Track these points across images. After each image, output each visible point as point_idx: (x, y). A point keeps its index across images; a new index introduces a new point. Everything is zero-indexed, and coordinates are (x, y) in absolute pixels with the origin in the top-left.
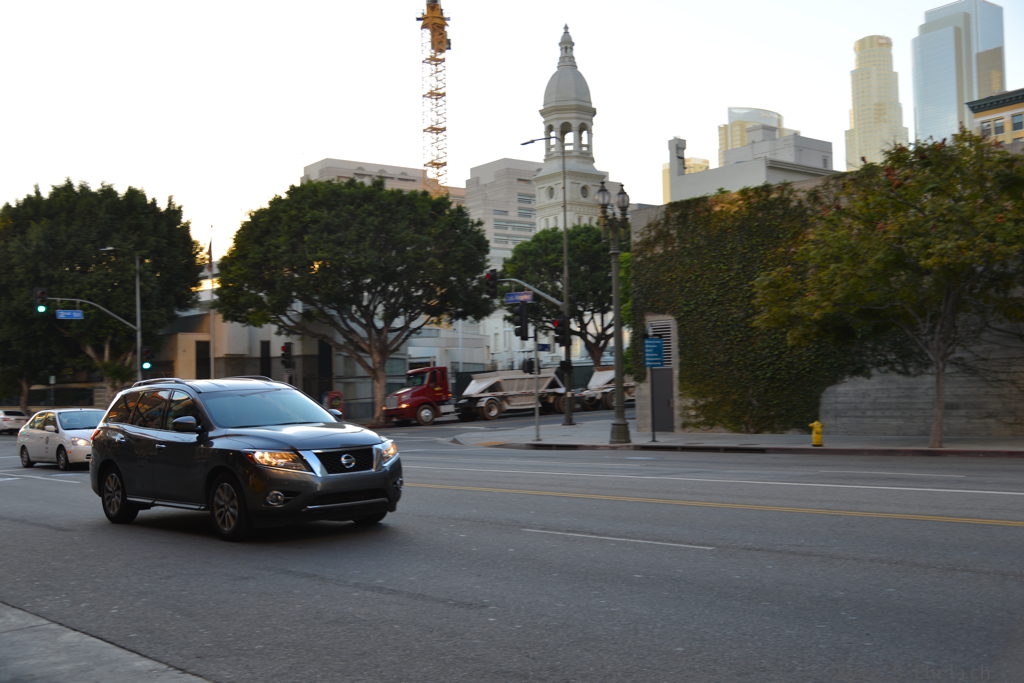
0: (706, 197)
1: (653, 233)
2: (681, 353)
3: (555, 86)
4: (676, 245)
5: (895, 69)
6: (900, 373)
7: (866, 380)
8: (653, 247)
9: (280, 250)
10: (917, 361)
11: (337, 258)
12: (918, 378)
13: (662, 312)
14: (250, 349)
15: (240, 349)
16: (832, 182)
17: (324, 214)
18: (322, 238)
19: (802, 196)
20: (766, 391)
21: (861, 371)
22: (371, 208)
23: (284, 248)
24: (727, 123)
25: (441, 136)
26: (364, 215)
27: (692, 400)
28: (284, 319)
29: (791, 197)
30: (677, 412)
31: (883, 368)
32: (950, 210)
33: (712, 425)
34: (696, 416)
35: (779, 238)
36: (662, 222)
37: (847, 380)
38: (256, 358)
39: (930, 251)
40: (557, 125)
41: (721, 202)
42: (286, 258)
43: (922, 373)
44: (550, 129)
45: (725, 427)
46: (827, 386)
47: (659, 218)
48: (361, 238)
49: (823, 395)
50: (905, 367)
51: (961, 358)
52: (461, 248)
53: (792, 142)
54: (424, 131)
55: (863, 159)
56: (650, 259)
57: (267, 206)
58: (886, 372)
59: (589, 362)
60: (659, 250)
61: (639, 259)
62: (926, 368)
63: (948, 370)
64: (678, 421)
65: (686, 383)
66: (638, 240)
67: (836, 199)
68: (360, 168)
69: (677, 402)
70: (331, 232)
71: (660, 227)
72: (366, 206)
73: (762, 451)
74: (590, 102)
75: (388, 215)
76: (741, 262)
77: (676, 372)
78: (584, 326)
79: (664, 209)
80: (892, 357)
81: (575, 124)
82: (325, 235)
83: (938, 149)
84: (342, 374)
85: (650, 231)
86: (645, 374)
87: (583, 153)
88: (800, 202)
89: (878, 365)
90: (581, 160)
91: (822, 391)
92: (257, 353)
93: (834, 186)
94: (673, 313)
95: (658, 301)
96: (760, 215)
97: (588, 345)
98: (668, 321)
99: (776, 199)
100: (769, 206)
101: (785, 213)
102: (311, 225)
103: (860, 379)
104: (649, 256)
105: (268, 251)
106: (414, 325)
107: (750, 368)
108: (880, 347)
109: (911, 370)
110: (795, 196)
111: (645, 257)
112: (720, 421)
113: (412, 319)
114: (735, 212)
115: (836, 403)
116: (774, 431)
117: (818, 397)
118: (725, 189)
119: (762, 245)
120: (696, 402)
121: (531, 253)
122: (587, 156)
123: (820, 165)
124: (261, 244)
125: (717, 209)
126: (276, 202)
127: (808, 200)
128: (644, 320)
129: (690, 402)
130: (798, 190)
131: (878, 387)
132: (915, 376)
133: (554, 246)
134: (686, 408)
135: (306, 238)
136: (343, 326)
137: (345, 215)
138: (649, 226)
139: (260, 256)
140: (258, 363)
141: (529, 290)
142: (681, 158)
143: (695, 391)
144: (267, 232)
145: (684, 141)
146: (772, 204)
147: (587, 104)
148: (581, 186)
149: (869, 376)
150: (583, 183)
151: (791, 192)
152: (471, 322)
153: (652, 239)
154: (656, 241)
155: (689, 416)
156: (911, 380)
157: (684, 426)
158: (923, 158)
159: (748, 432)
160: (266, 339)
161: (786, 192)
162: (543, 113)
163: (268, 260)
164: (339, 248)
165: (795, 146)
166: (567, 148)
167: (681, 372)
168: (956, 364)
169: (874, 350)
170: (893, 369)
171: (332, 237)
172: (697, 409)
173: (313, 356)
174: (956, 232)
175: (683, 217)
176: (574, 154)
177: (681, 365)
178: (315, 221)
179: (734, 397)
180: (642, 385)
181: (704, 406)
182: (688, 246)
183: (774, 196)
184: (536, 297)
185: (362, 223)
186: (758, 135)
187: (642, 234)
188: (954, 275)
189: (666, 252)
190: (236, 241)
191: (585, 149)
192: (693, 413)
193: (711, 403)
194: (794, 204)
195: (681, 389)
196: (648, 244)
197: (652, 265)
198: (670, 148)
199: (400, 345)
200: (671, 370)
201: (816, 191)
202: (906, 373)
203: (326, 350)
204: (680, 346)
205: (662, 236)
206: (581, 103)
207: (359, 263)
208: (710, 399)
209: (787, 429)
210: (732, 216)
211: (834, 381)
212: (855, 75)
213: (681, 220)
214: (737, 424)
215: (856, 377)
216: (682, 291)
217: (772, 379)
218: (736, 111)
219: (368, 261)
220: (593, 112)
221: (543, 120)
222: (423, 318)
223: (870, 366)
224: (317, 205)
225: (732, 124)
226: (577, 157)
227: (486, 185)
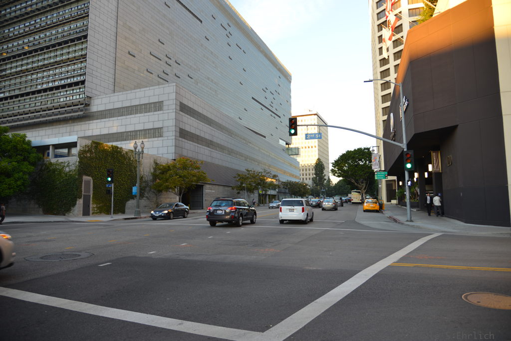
2: (93, 190)
8: (87, 153)
30: (91, 209)
34: (97, 210)
36: (90, 146)
45: (105, 213)
46: (127, 201)
49: (126, 204)
56: (86, 157)
60: (89, 155)
61: (82, 156)
64: (91, 212)
69: (91, 206)
71: (89, 148)
77: (91, 196)
85: (86, 148)
86: (82, 196)
88: (124, 153)
98: (89, 178)
103: (132, 200)
110: (123, 151)
112: (103, 212)
114: (110, 151)
120: (97, 206)
128: (83, 177)
129: (95, 206)
134: (94, 208)
143: (97, 202)
146: (118, 152)
153: (87, 150)
155: (94, 210)
157: (93, 213)
167: (93, 196)
177: (94, 193)
180: (80, 200)
181: (99, 207)
182: (97, 156)
183: (119, 150)
187: (83, 148)
189: (91, 156)
192: (96, 209)
193: (101, 206)
195: (93, 201)
196: (85, 152)
197: (86, 159)
205: (90, 151)
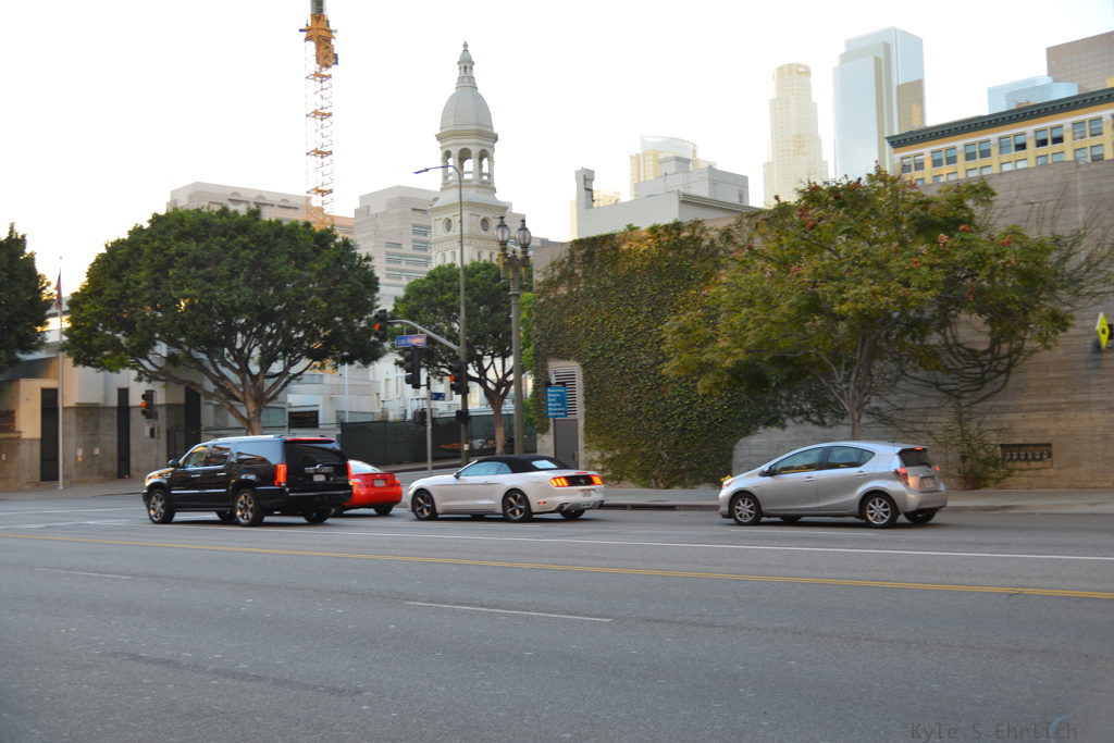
0: (614, 235)
1: (557, 273)
2: (586, 403)
3: (453, 107)
4: (581, 285)
5: (814, 99)
6: (815, 423)
7: (780, 431)
8: (557, 287)
9: (141, 286)
10: (832, 411)
11: (206, 295)
12: (834, 428)
13: (567, 357)
14: (106, 397)
15: (94, 396)
16: (746, 221)
17: (192, 246)
18: (189, 273)
19: (714, 234)
20: (677, 443)
21: (775, 421)
22: (246, 240)
23: (146, 283)
24: (639, 152)
25: (327, 160)
26: (238, 248)
27: (599, 454)
28: (145, 363)
29: (703, 235)
31: (798, 419)
32: (865, 253)
33: (620, 480)
35: (689, 279)
36: (567, 260)
37: (761, 430)
38: (113, 408)
39: (844, 296)
40: (455, 151)
41: (630, 240)
42: (147, 295)
43: (837, 423)
44: (448, 155)
45: (633, 481)
46: (740, 438)
47: (563, 256)
48: (234, 274)
49: (737, 447)
50: (821, 417)
51: (878, 408)
52: (349, 286)
53: (706, 175)
54: (308, 154)
55: (777, 198)
56: (554, 300)
57: (126, 236)
58: (801, 422)
59: (489, 411)
60: (563, 291)
61: (542, 300)
62: (843, 418)
63: (864, 420)
65: (591, 435)
66: (541, 280)
67: (750, 238)
68: (235, 194)
69: (582, 455)
70: (200, 266)
71: (564, 266)
72: (240, 238)
73: (672, 508)
74: (492, 127)
75: (266, 248)
76: (650, 305)
77: (581, 423)
78: (483, 371)
79: (568, 247)
80: (807, 406)
81: (475, 150)
82: (193, 270)
83: (853, 188)
84: (212, 425)
85: (554, 270)
86: (548, 425)
87: (483, 182)
88: (712, 242)
89: (793, 415)
90: (481, 190)
91: (736, 442)
92: (114, 402)
93: (748, 225)
94: (578, 359)
95: (562, 345)
96: (671, 254)
97: (488, 392)
98: (572, 367)
99: (687, 239)
100: (679, 245)
101: (696, 253)
102: (176, 258)
103: (775, 429)
104: (552, 297)
105: (127, 286)
106: (294, 370)
107: (660, 419)
108: (795, 396)
109: (827, 420)
110: (707, 235)
111: (548, 298)
112: (628, 475)
113: (292, 364)
114: (644, 251)
115: (749, 455)
116: (685, 487)
117: (731, 450)
118: (635, 225)
119: (673, 287)
120: (603, 456)
121: (425, 292)
122: (488, 186)
123: (736, 201)
124: (119, 279)
125: (625, 247)
126: (137, 232)
127: (720, 240)
128: (547, 366)
129: (596, 455)
130: (711, 229)
131: (792, 438)
132: (831, 426)
133: (450, 284)
134: (592, 462)
135: (171, 273)
136: (213, 371)
137: (215, 247)
138: (553, 264)
139: (118, 292)
140: (115, 413)
141: (422, 332)
142: (589, 190)
143: (602, 443)
144: (126, 265)
145: (593, 172)
146: (683, 242)
147: (487, 129)
148: (482, 217)
149: (783, 427)
150: (483, 216)
151: (703, 230)
152: (359, 367)
153: (555, 279)
154: (560, 280)
156: (827, 430)
158: (837, 198)
159: (657, 487)
160: (125, 386)
161: (697, 231)
162: (439, 138)
163: (127, 297)
164: (208, 285)
165: (710, 179)
166: (467, 177)
167: (586, 423)
168: (873, 414)
169: (788, 399)
170: (808, 419)
171: (201, 272)
172: (604, 462)
173: (177, 405)
174: (871, 277)
175: (589, 255)
176: (474, 183)
177: (586, 413)
178: (181, 254)
179: (643, 449)
180: (544, 437)
181: (612, 460)
182: (594, 286)
183: (685, 234)
184: (430, 340)
185: (236, 257)
186: (671, 167)
187: (545, 273)
188: (870, 322)
189: (571, 292)
190: (89, 275)
191: (485, 178)
193: (618, 456)
194: (706, 243)
195: (588, 440)
196: (551, 284)
197: (556, 307)
198: (577, 179)
199: (278, 393)
200: (576, 420)
201: (729, 229)
202: (823, 424)
203: (193, 399)
204: (585, 395)
205: (567, 276)
206: (482, 128)
207: (232, 302)
208: (618, 452)
209: (699, 483)
210: (641, 255)
211: (747, 432)
212: (773, 103)
213: (587, 259)
214: (646, 478)
215: (769, 428)
216: (588, 335)
217: (682, 430)
218: (649, 139)
219: (242, 299)
220: (495, 138)
221: (440, 145)
222: (305, 362)
223: (785, 416)
224: (183, 236)
225: (645, 154)
226: (478, 186)
227: (377, 215)
